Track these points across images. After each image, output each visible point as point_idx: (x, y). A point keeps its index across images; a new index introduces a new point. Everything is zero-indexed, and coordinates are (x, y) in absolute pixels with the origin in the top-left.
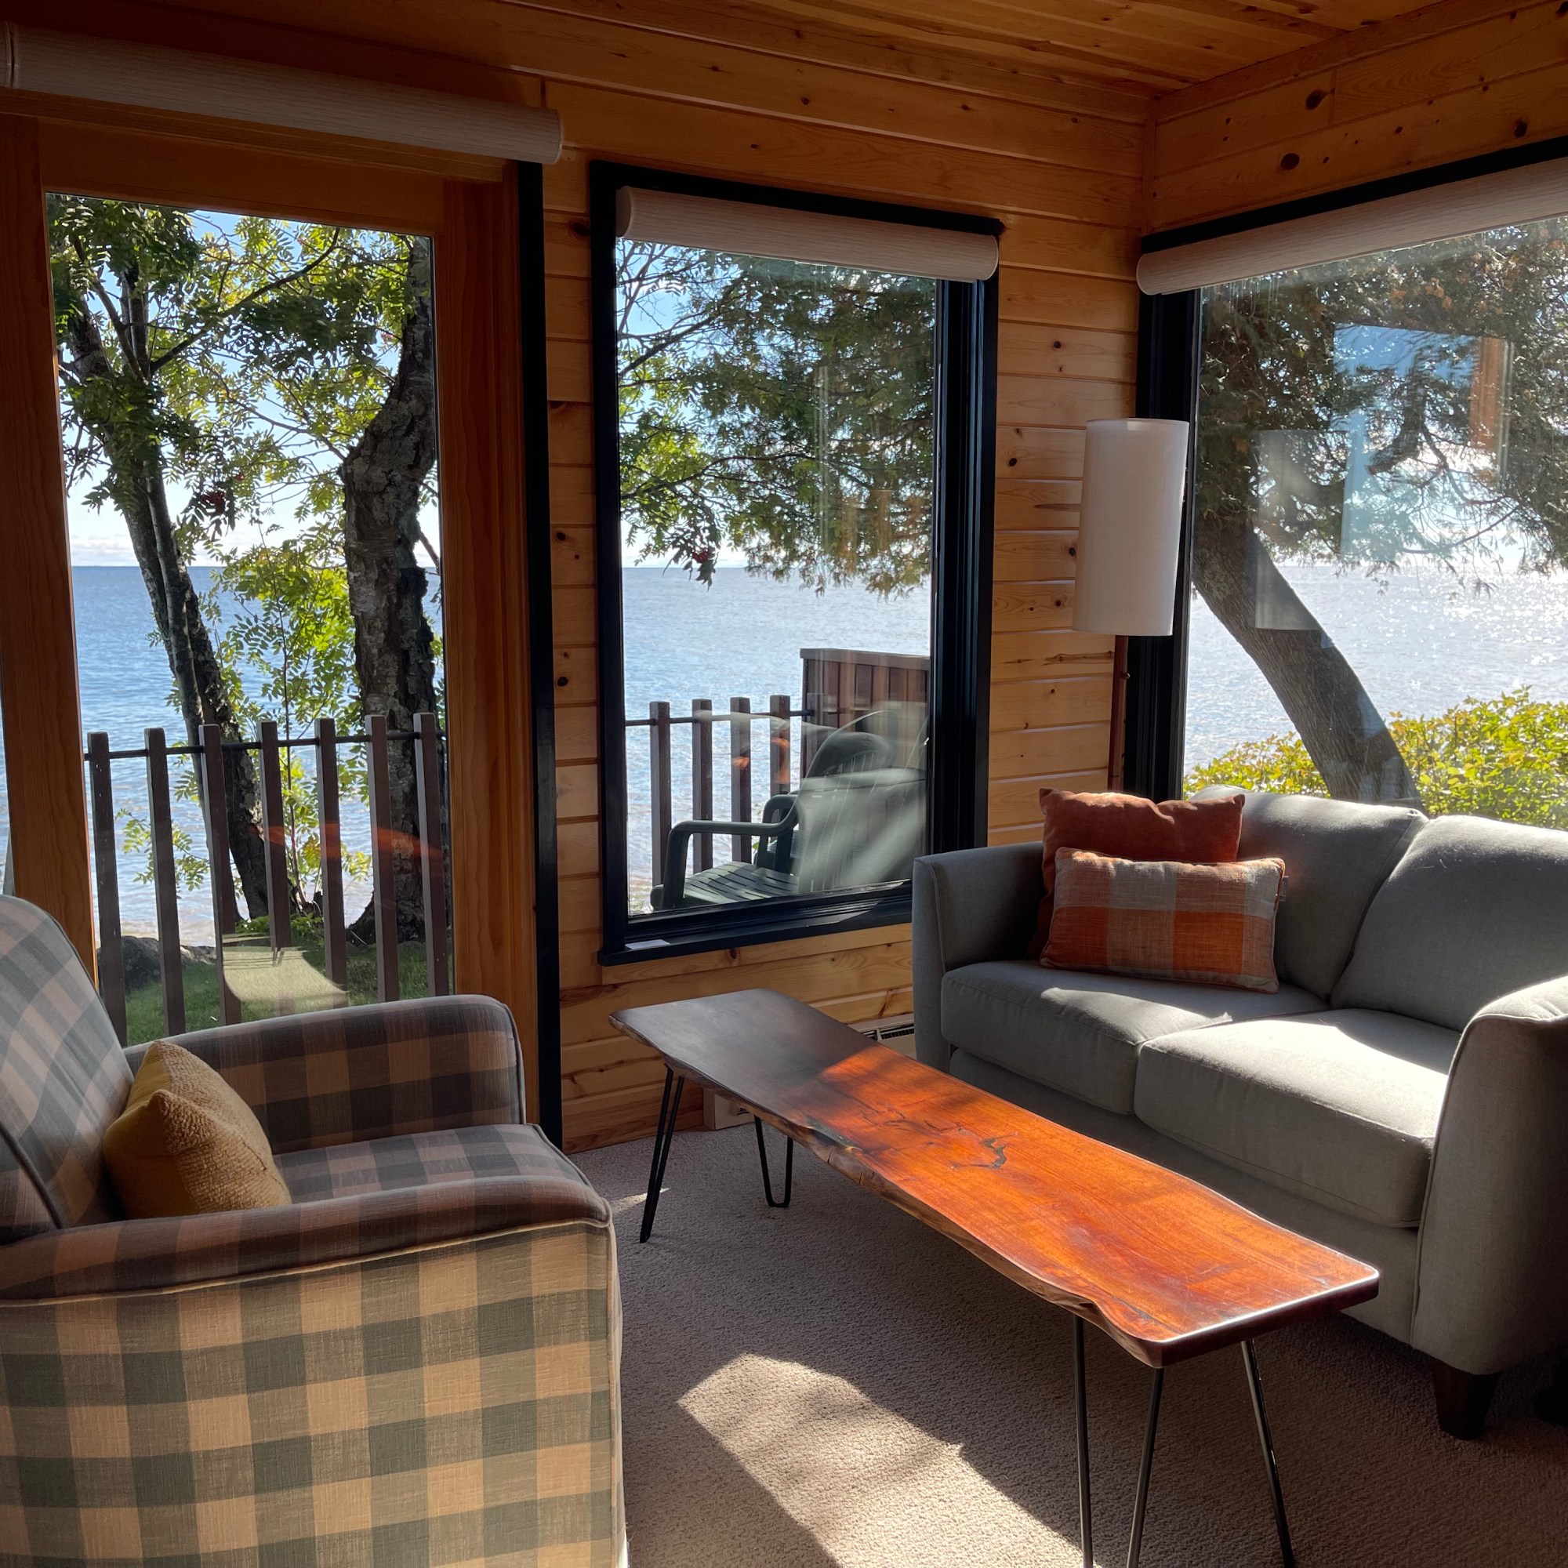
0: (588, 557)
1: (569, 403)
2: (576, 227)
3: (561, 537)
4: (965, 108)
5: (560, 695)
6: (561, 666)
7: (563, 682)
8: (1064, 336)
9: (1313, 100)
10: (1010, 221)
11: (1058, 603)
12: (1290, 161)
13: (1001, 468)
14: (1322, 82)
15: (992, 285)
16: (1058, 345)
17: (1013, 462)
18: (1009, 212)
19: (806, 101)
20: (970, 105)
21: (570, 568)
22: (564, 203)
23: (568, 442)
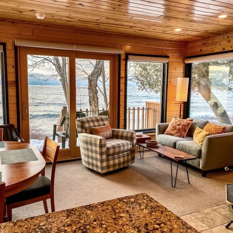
0: (124, 93)
1: (122, 77)
2: (124, 59)
3: (121, 91)
4: (165, 44)
5: (121, 107)
6: (121, 104)
7: (121, 105)
8: (176, 68)
9: (204, 44)
12: (201, 50)
13: (168, 83)
14: (204, 42)
15: (168, 63)
17: (170, 82)
18: (170, 55)
19: (148, 45)
21: (122, 93)
22: (123, 57)
23: (122, 81)
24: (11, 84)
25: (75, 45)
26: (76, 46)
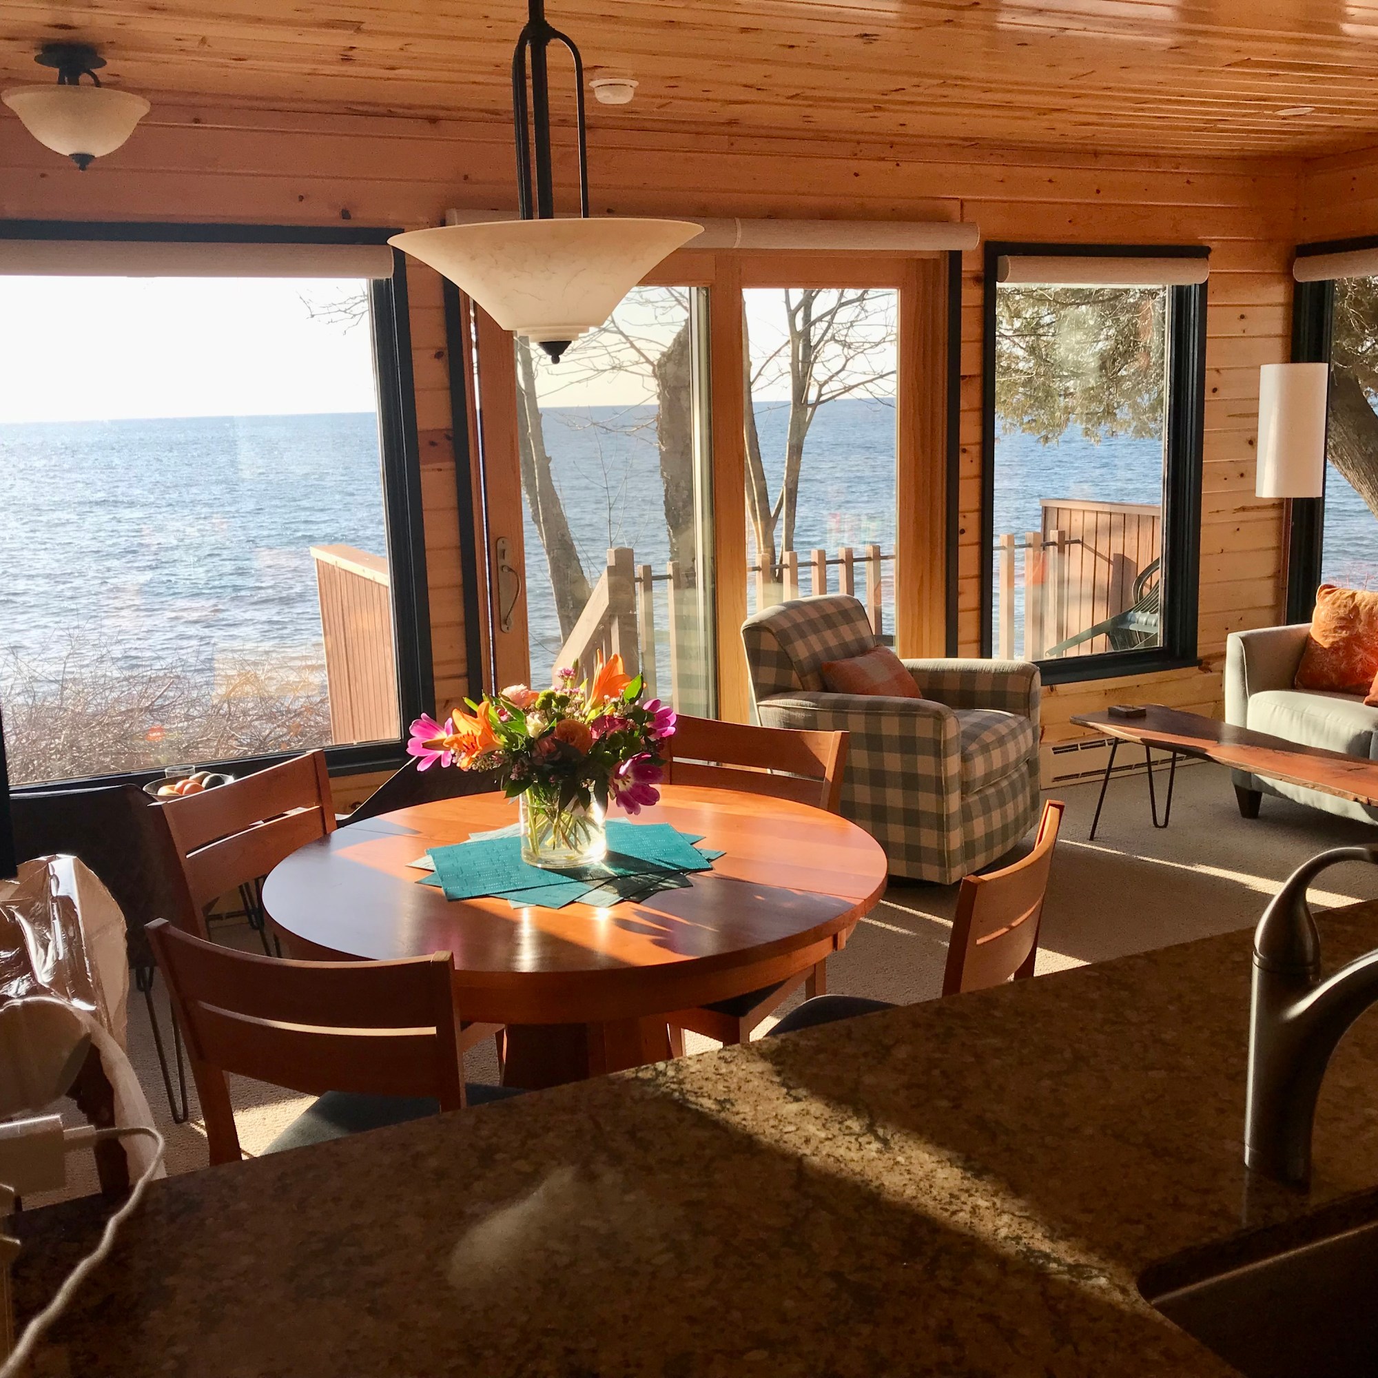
0: (977, 461)
1: (970, 376)
2: (977, 279)
3: (964, 451)
4: (1188, 182)
5: (962, 539)
6: (962, 524)
7: (963, 531)
8: (1245, 311)
10: (1213, 245)
11: (1242, 475)
13: (1208, 395)
15: (1204, 287)
16: (1242, 317)
17: (1215, 390)
18: (1214, 240)
19: (1099, 191)
20: (1191, 180)
21: (968, 467)
22: (971, 266)
23: (970, 398)
24: (433, 444)
25: (738, 220)
26: (742, 225)
